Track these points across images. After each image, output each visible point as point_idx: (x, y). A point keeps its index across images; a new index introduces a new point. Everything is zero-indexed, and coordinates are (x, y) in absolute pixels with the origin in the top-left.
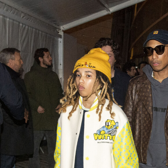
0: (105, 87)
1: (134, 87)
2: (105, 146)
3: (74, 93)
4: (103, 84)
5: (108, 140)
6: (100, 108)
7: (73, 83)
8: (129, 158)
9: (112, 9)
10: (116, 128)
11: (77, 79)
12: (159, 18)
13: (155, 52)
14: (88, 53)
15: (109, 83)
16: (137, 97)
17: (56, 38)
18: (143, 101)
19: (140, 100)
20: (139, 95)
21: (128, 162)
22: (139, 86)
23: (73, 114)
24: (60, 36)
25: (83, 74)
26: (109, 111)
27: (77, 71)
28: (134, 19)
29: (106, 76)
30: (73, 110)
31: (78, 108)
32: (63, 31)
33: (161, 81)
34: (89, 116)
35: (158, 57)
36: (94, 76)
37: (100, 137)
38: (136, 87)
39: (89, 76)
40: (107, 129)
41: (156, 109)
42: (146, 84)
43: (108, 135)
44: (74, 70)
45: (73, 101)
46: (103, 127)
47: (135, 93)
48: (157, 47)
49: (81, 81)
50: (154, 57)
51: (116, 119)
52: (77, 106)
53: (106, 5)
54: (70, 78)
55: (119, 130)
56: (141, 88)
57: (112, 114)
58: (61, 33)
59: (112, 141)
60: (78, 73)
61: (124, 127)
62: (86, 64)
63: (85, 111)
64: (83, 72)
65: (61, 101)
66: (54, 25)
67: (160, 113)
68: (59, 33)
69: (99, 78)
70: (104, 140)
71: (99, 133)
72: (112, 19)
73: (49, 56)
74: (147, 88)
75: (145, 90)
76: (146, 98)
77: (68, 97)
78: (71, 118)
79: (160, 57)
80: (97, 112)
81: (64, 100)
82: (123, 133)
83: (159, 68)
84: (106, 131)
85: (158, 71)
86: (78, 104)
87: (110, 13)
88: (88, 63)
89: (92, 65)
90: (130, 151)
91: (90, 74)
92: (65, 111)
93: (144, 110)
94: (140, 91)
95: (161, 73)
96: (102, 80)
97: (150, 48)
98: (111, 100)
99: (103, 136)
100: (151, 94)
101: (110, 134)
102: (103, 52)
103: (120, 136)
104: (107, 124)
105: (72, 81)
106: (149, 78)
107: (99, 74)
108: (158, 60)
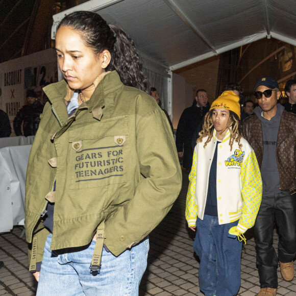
0: (237, 124)
1: (247, 126)
2: (235, 171)
3: (211, 127)
4: (235, 122)
5: (237, 166)
6: (232, 141)
7: (210, 118)
8: (251, 181)
9: (219, 51)
10: (243, 156)
11: (214, 116)
12: (263, 59)
13: (263, 96)
14: (222, 95)
15: (239, 120)
16: (250, 134)
17: (165, 78)
18: (255, 136)
19: (252, 136)
20: (251, 132)
21: (250, 184)
22: (251, 124)
23: (208, 144)
24: (169, 76)
25: (219, 113)
26: (237, 143)
27: (213, 110)
28: (240, 60)
29: (237, 115)
30: (208, 141)
31: (212, 139)
32: (172, 71)
33: (269, 119)
34: (221, 147)
35: (266, 100)
36: (228, 115)
37: (230, 163)
38: (249, 125)
39: (223, 115)
40: (236, 157)
41: (267, 143)
42: (257, 123)
43: (236, 162)
44: (211, 109)
45: (209, 133)
46: (233, 155)
47: (248, 131)
48: (265, 91)
49: (217, 118)
50: (263, 100)
51: (243, 149)
52: (211, 138)
53: (213, 47)
54: (207, 115)
55: (245, 158)
56: (253, 126)
57: (240, 146)
58: (170, 73)
59: (239, 167)
60: (214, 112)
61: (248, 156)
62: (222, 105)
63: (218, 142)
64: (219, 111)
65: (200, 134)
66: (163, 66)
67: (271, 146)
68: (168, 73)
69: (232, 117)
70: (233, 166)
71: (229, 160)
72: (219, 60)
73: (157, 95)
74: (258, 126)
75: (256, 128)
76: (257, 135)
77: (206, 131)
78: (206, 147)
79: (268, 99)
80: (230, 144)
81: (202, 133)
82: (248, 160)
83: (267, 109)
84: (235, 159)
85: (267, 111)
86: (212, 136)
87: (216, 54)
88: (223, 104)
89: (227, 106)
90: (252, 175)
91: (224, 113)
92: (201, 141)
93: (257, 144)
94: (252, 129)
95: (270, 113)
96: (234, 118)
97: (259, 92)
98: (240, 134)
99: (232, 163)
100: (262, 131)
101: (238, 161)
102: (234, 94)
103: (245, 163)
104: (236, 153)
105: (208, 118)
106: (259, 117)
107: (232, 114)
108: (267, 102)
